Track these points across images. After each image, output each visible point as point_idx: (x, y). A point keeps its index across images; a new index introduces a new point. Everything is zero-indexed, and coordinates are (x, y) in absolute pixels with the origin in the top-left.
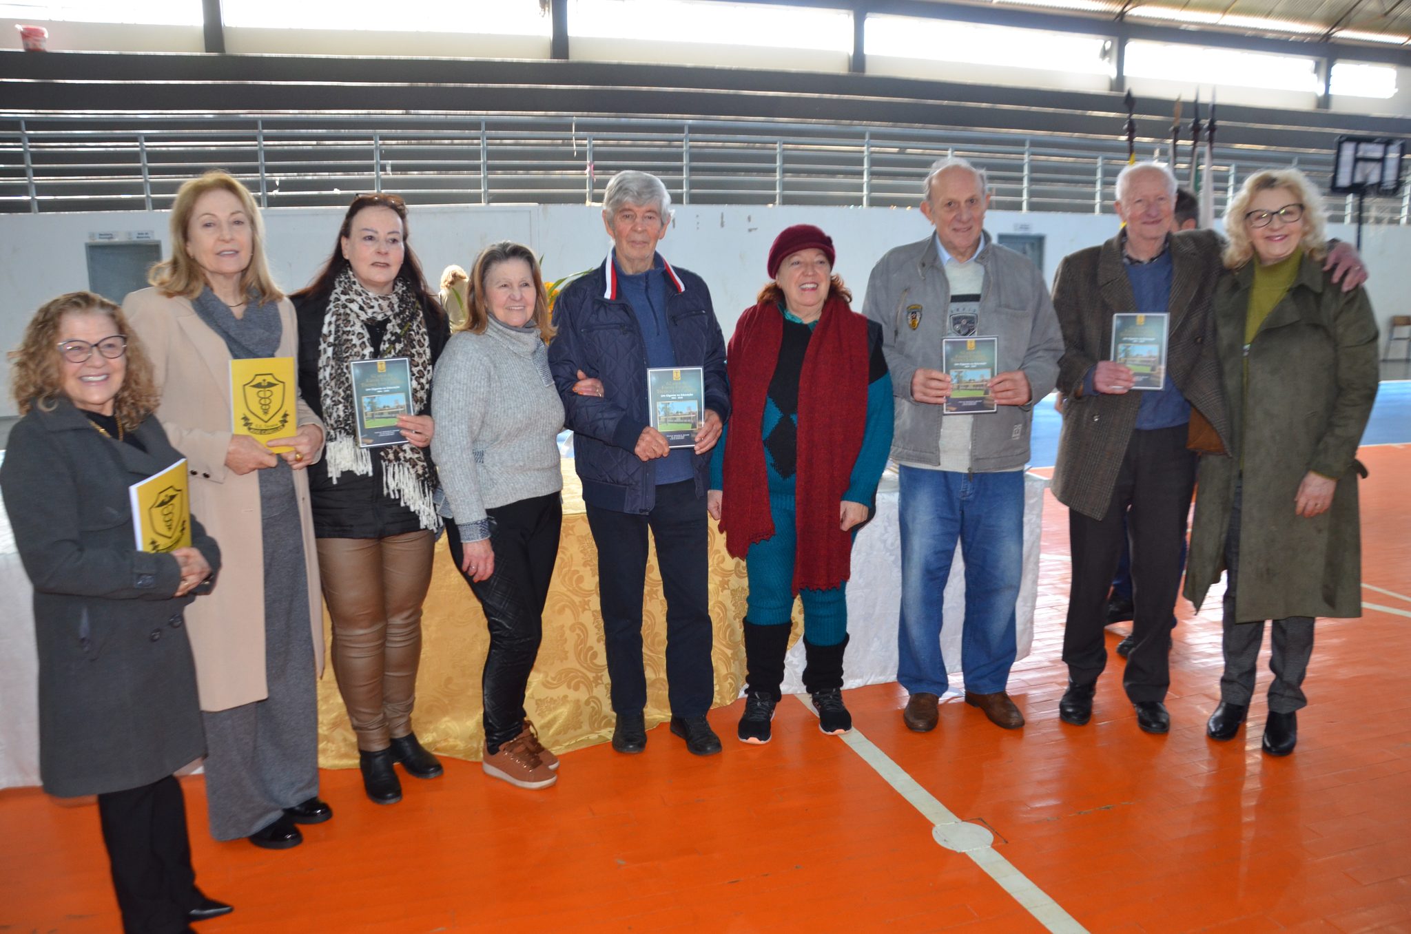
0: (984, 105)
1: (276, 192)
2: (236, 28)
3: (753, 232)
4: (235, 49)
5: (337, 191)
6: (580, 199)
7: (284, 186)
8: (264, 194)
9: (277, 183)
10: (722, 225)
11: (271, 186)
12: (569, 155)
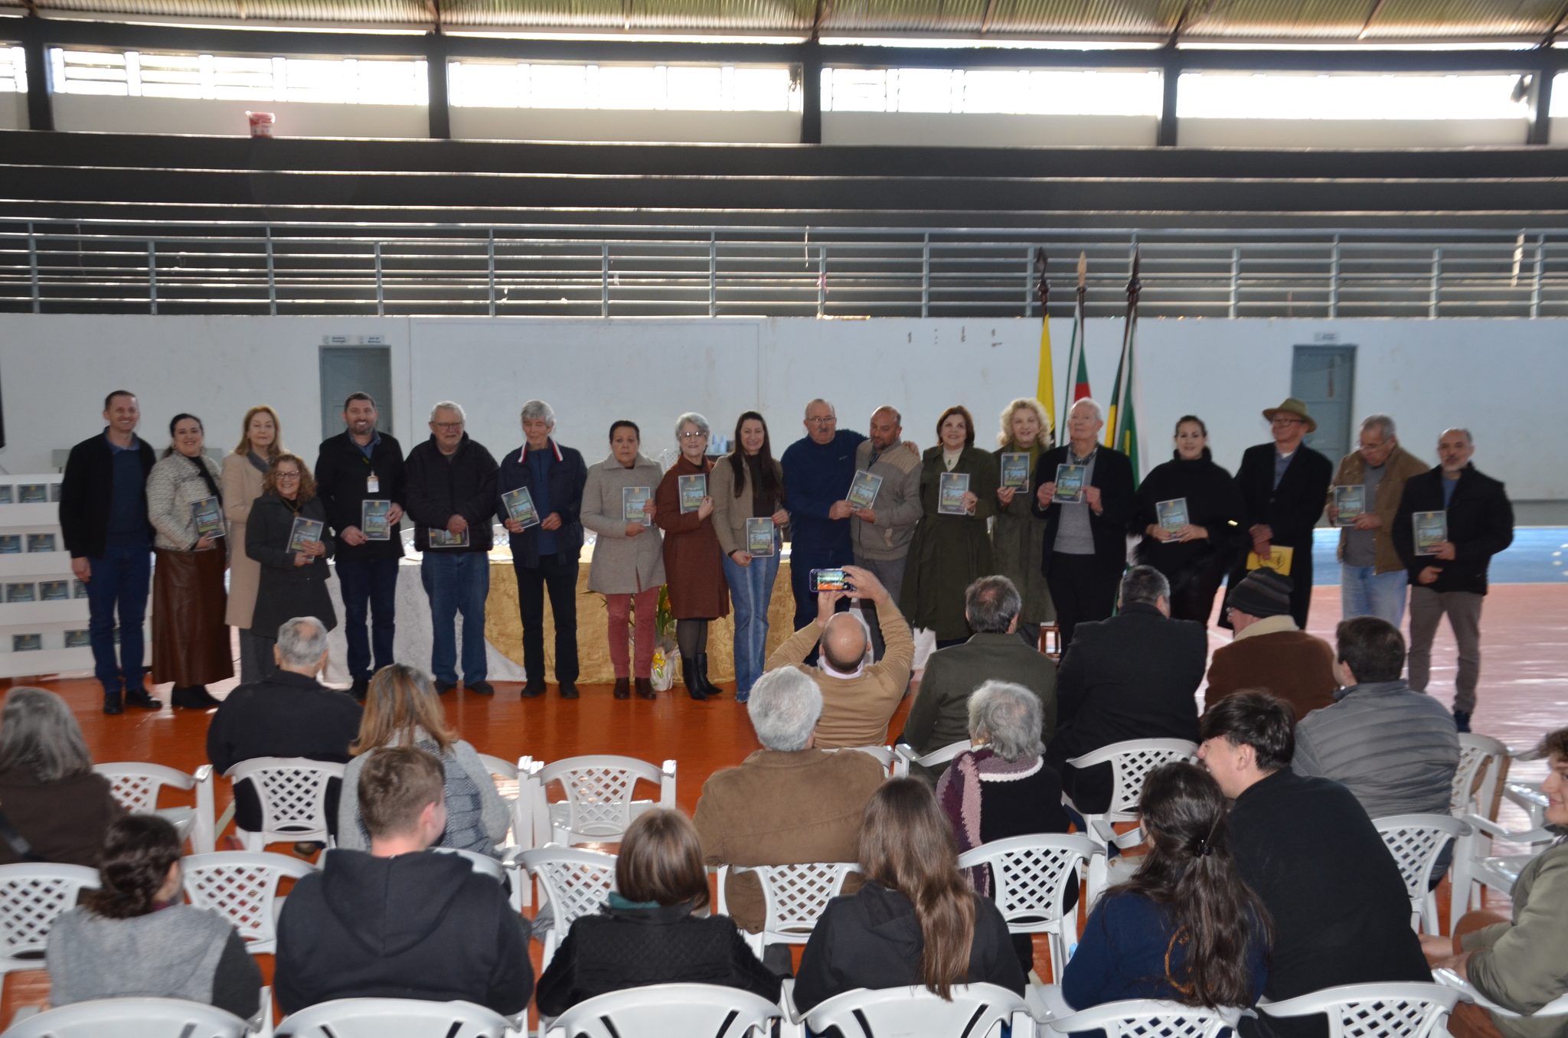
0: (1319, 180)
1: (504, 301)
2: (462, 108)
3: (997, 347)
4: (461, 134)
5: (564, 301)
6: (811, 312)
7: (512, 295)
8: (492, 302)
9: (506, 292)
10: (963, 339)
11: (500, 294)
12: (800, 267)
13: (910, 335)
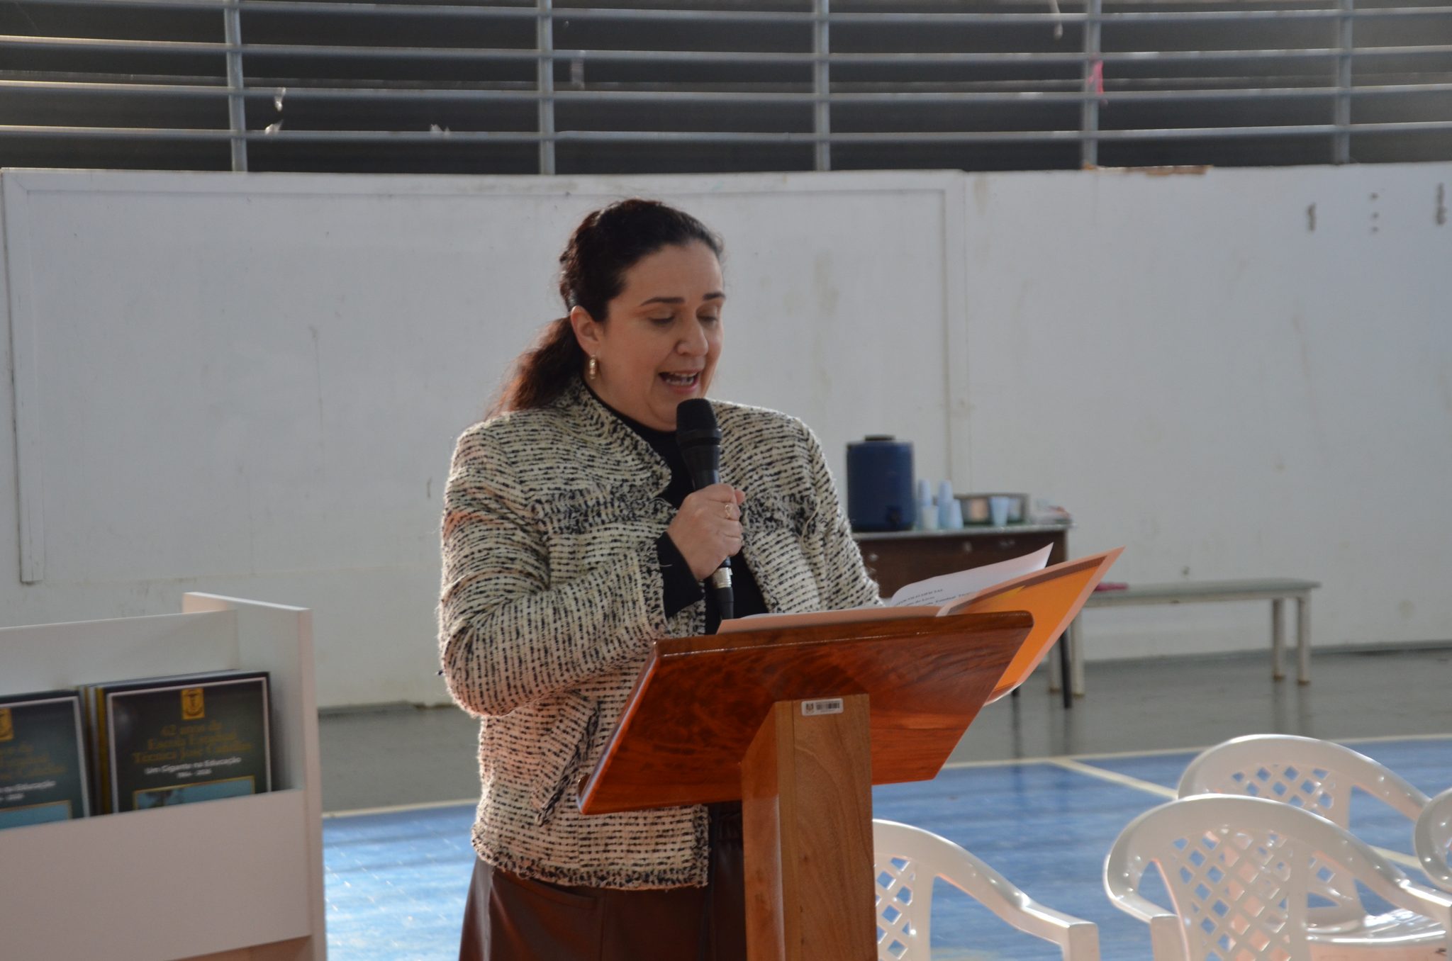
1: (273, 131)
5: (435, 132)
6: (1071, 157)
7: (295, 115)
8: (243, 135)
9: (279, 105)
10: (1440, 218)
11: (260, 112)
12: (1040, 37)
13: (1311, 211)
